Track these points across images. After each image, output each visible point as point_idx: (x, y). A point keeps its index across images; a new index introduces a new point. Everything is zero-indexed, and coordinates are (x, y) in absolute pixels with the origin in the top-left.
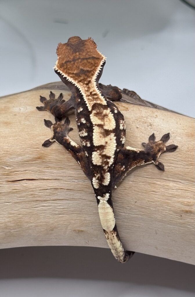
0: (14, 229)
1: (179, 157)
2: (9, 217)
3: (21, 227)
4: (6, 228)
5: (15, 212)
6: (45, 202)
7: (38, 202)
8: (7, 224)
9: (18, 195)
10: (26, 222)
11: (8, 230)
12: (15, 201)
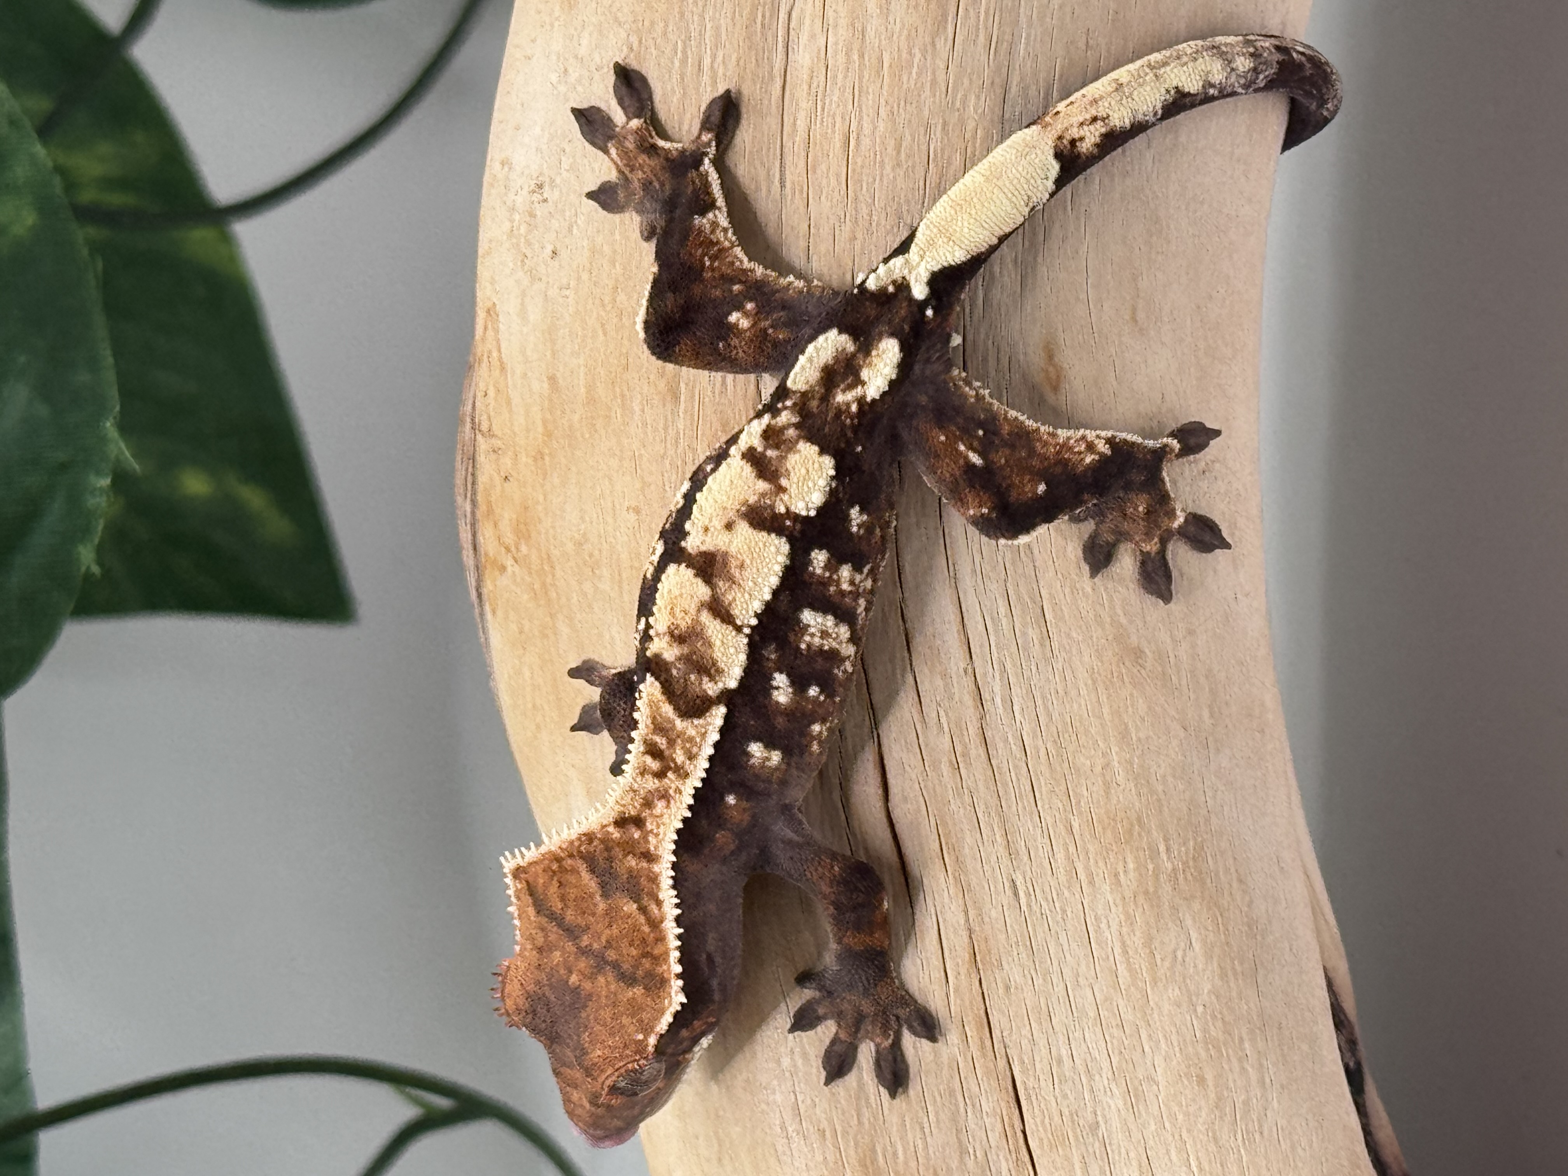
0: (1154, 854)
1: (665, 34)
2: (1091, 883)
3: (1139, 819)
4: (1153, 898)
5: (1060, 856)
6: (986, 696)
7: (988, 734)
8: (1128, 894)
9: (969, 840)
10: (1107, 793)
11: (1167, 889)
12: (1002, 851)
